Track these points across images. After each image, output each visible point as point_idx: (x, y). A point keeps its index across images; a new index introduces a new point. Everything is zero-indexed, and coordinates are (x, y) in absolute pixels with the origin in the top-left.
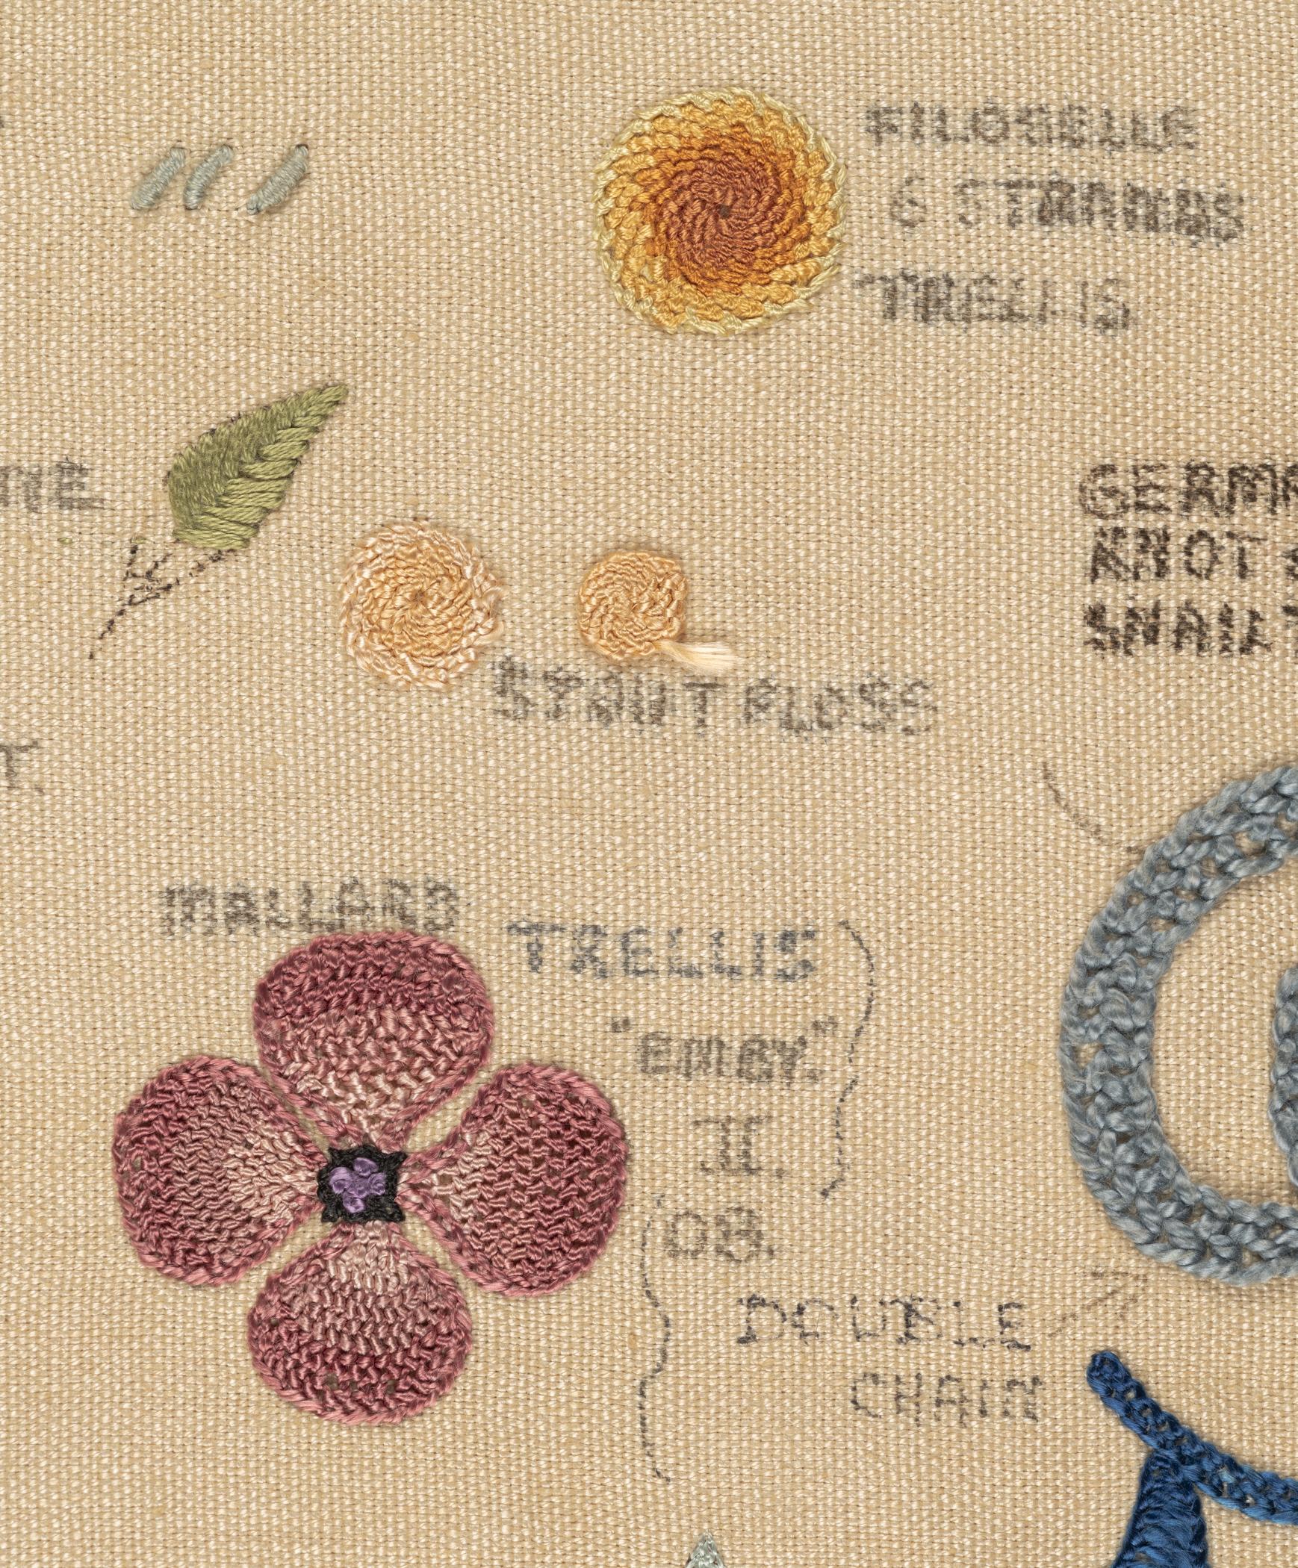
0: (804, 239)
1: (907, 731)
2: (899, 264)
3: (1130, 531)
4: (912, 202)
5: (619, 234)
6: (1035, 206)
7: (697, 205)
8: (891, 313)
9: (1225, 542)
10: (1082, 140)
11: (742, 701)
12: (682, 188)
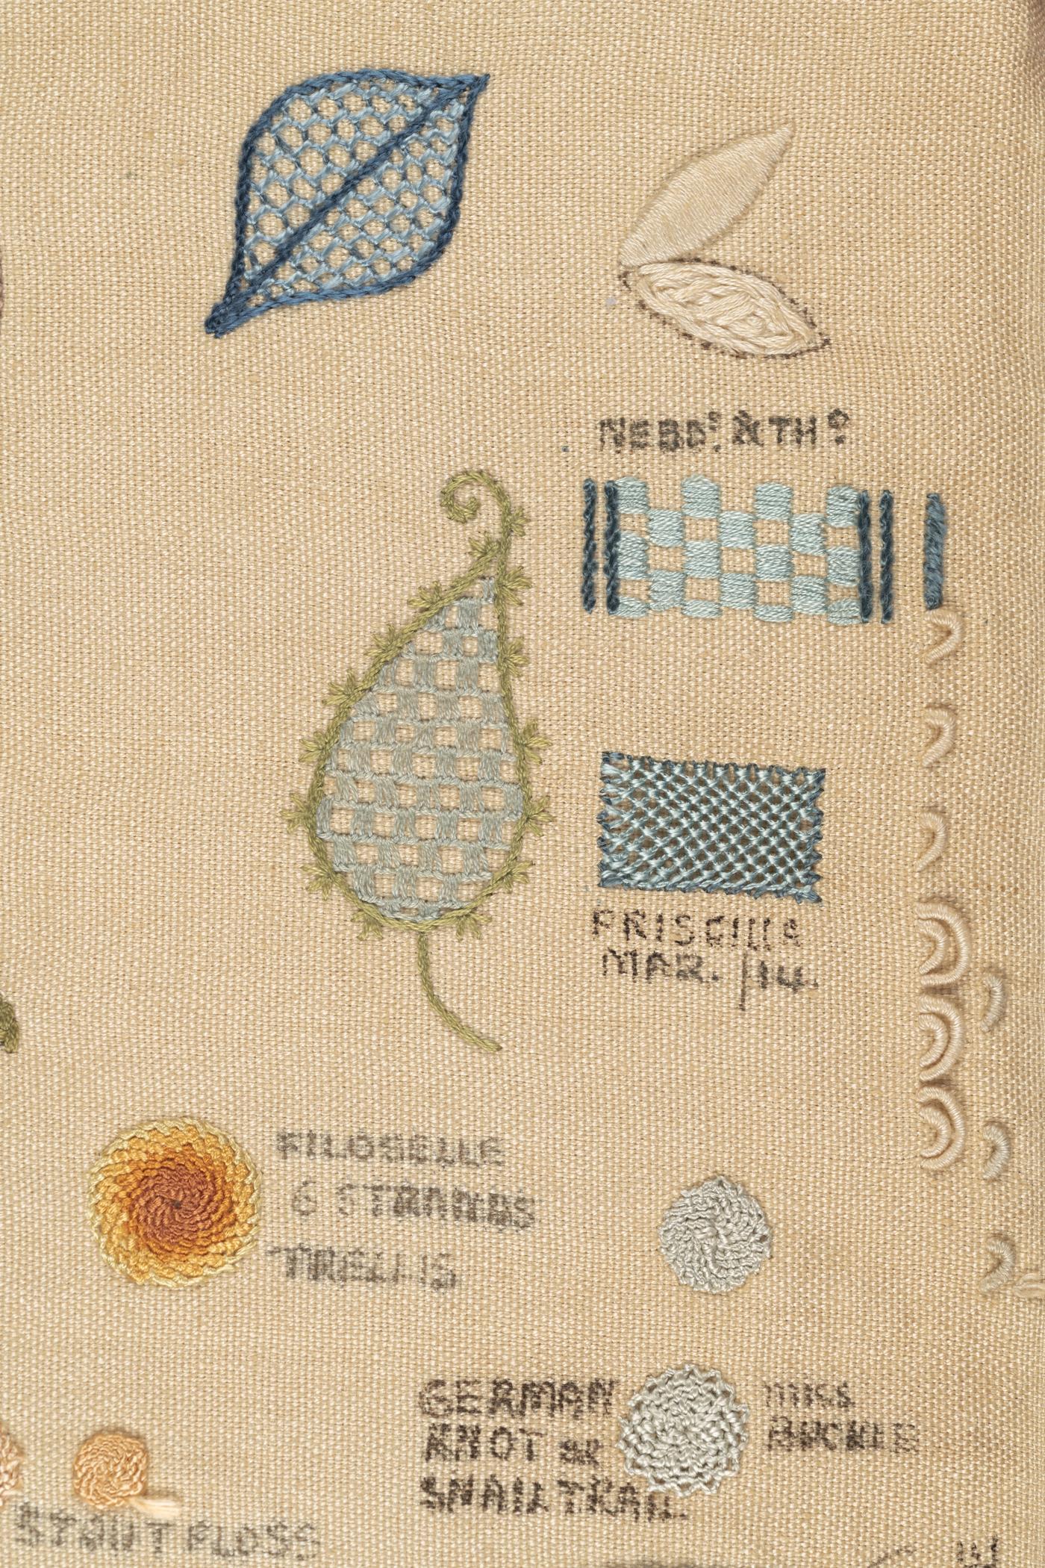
0: (232, 1224)
1: (300, 1557)
2: (299, 1241)
3: (454, 1427)
4: (307, 1198)
5: (105, 1218)
6: (392, 1204)
7: (158, 1201)
8: (292, 1273)
9: (519, 1435)
10: (425, 1159)
11: (187, 1536)
12: (147, 1189)
